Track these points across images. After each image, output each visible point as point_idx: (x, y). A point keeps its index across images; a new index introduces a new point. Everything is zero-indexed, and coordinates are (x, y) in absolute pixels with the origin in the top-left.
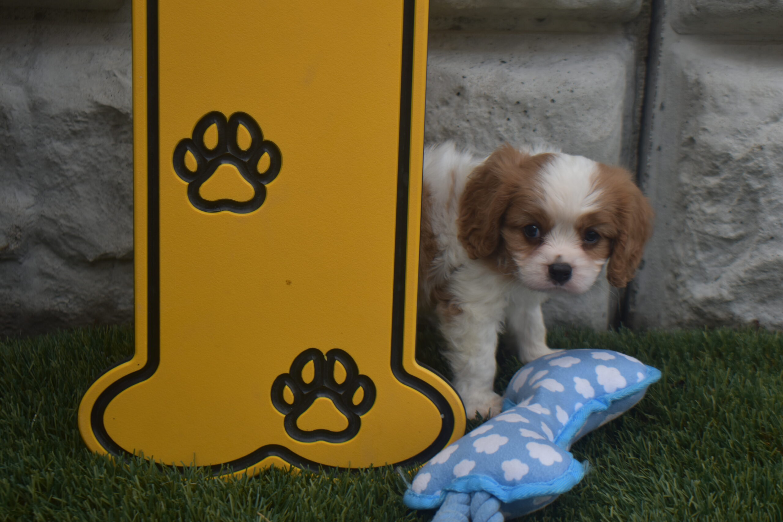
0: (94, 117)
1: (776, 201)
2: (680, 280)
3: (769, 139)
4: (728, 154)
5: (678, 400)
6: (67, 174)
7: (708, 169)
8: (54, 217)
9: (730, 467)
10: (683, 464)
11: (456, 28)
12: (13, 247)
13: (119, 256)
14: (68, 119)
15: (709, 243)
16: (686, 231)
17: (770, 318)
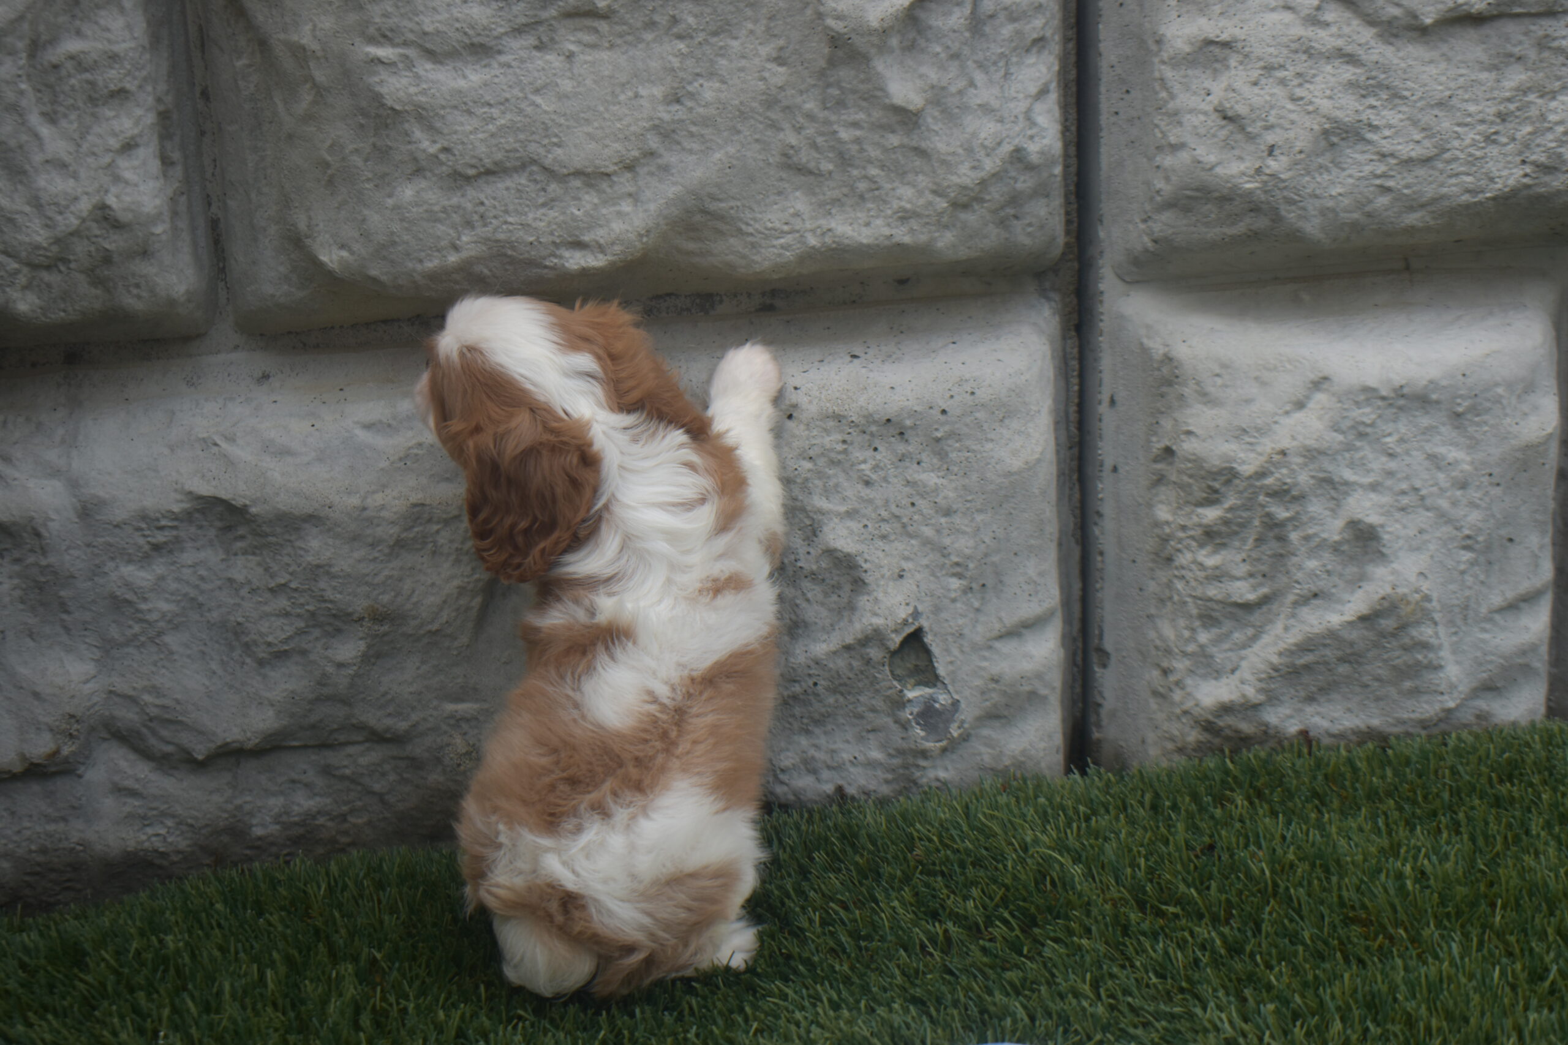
0: (187, 517)
1: (1316, 535)
2: (1172, 678)
3: (1293, 438)
4: (1232, 468)
5: (1211, 877)
6: (147, 617)
7: (1200, 495)
8: (132, 693)
9: (1316, 977)
10: (1239, 980)
11: (768, 309)
12: (66, 751)
13: (250, 745)
14: (144, 526)
15: (1215, 614)
16: (1176, 598)
17: (1325, 724)
